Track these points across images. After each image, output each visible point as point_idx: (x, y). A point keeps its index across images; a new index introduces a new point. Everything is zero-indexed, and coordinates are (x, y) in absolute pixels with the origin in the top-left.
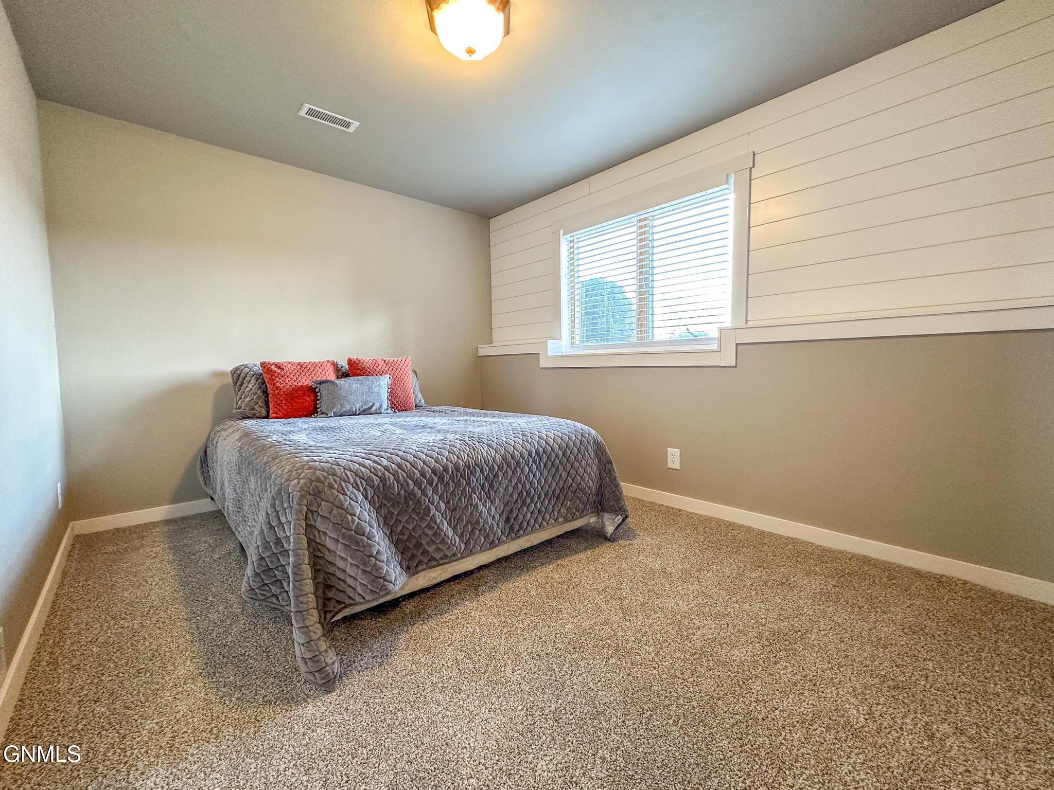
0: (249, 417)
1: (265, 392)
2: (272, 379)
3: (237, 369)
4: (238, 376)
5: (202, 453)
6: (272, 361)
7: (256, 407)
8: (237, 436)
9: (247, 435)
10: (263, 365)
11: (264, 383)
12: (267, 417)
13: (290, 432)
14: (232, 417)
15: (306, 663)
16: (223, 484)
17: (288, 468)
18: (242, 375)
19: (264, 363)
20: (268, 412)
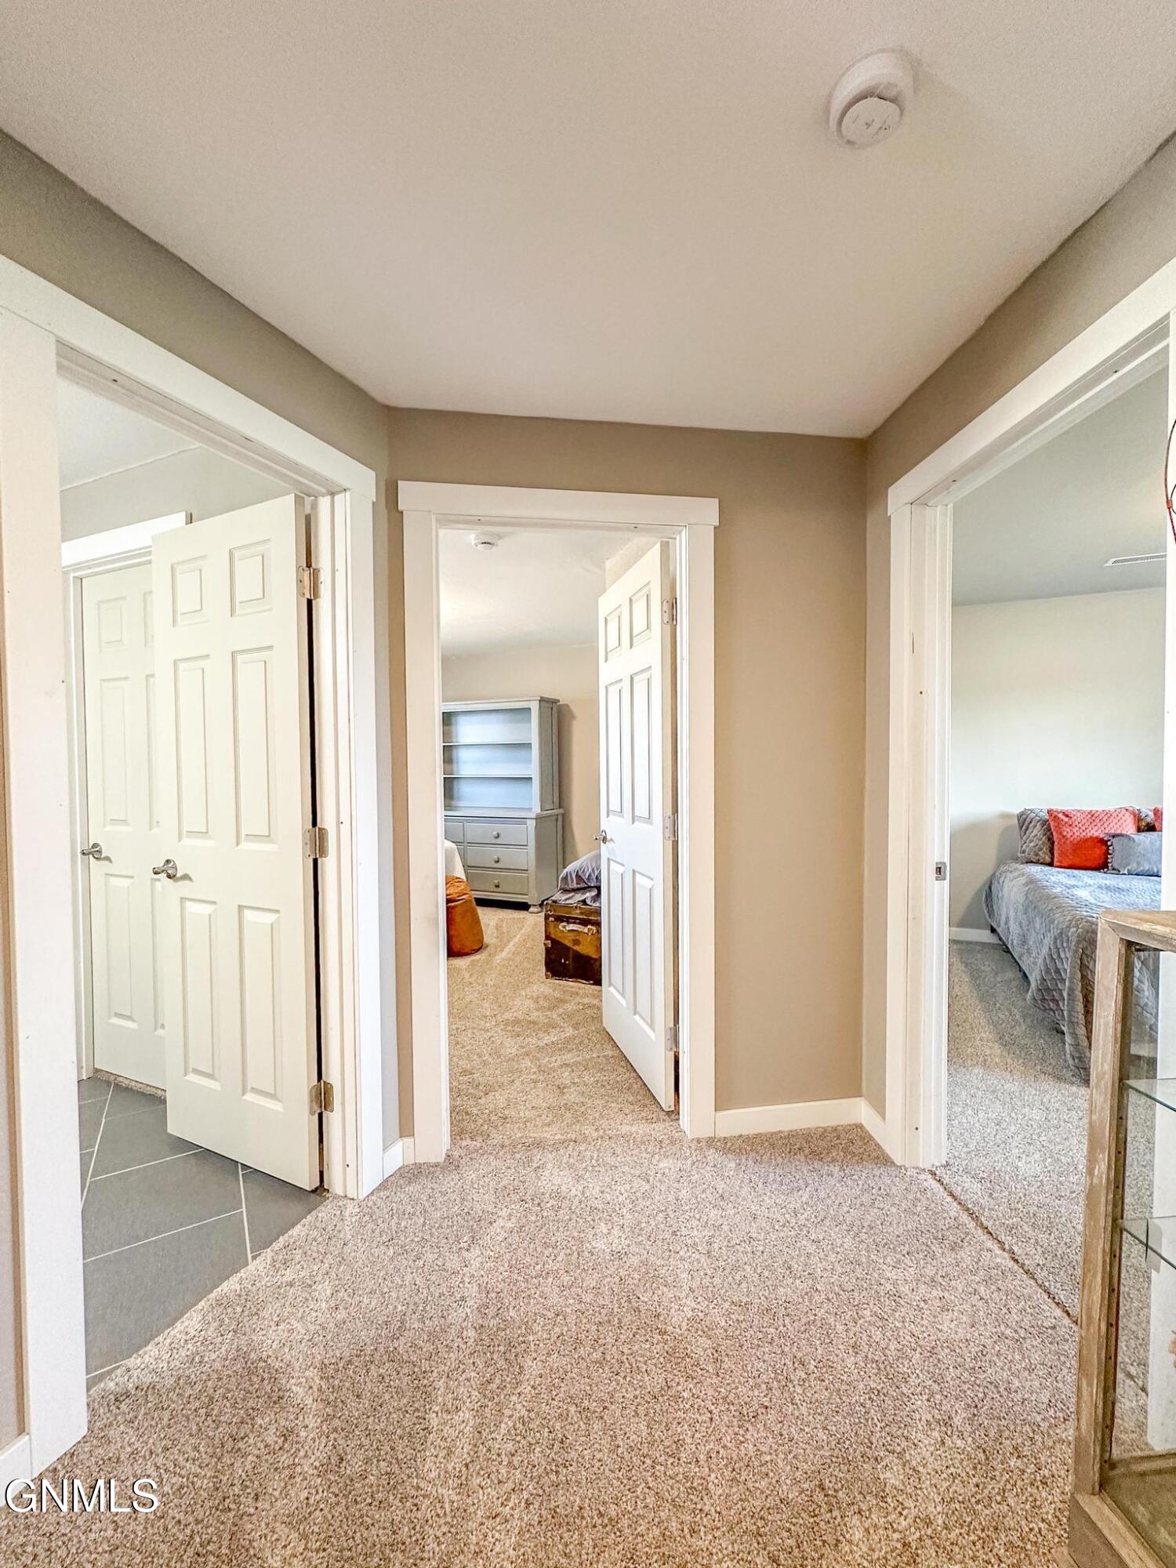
0: (1032, 862)
1: (1051, 840)
2: (1058, 827)
3: (1022, 814)
4: (1024, 821)
5: (987, 887)
6: (1060, 808)
7: (1041, 853)
8: (1023, 880)
9: (1031, 881)
10: (1050, 812)
11: (1049, 829)
12: (1051, 864)
13: (1074, 886)
14: (1016, 859)
15: (1074, 1059)
16: (1007, 918)
17: (1069, 918)
18: (1028, 820)
19: (1051, 810)
20: (1052, 859)
